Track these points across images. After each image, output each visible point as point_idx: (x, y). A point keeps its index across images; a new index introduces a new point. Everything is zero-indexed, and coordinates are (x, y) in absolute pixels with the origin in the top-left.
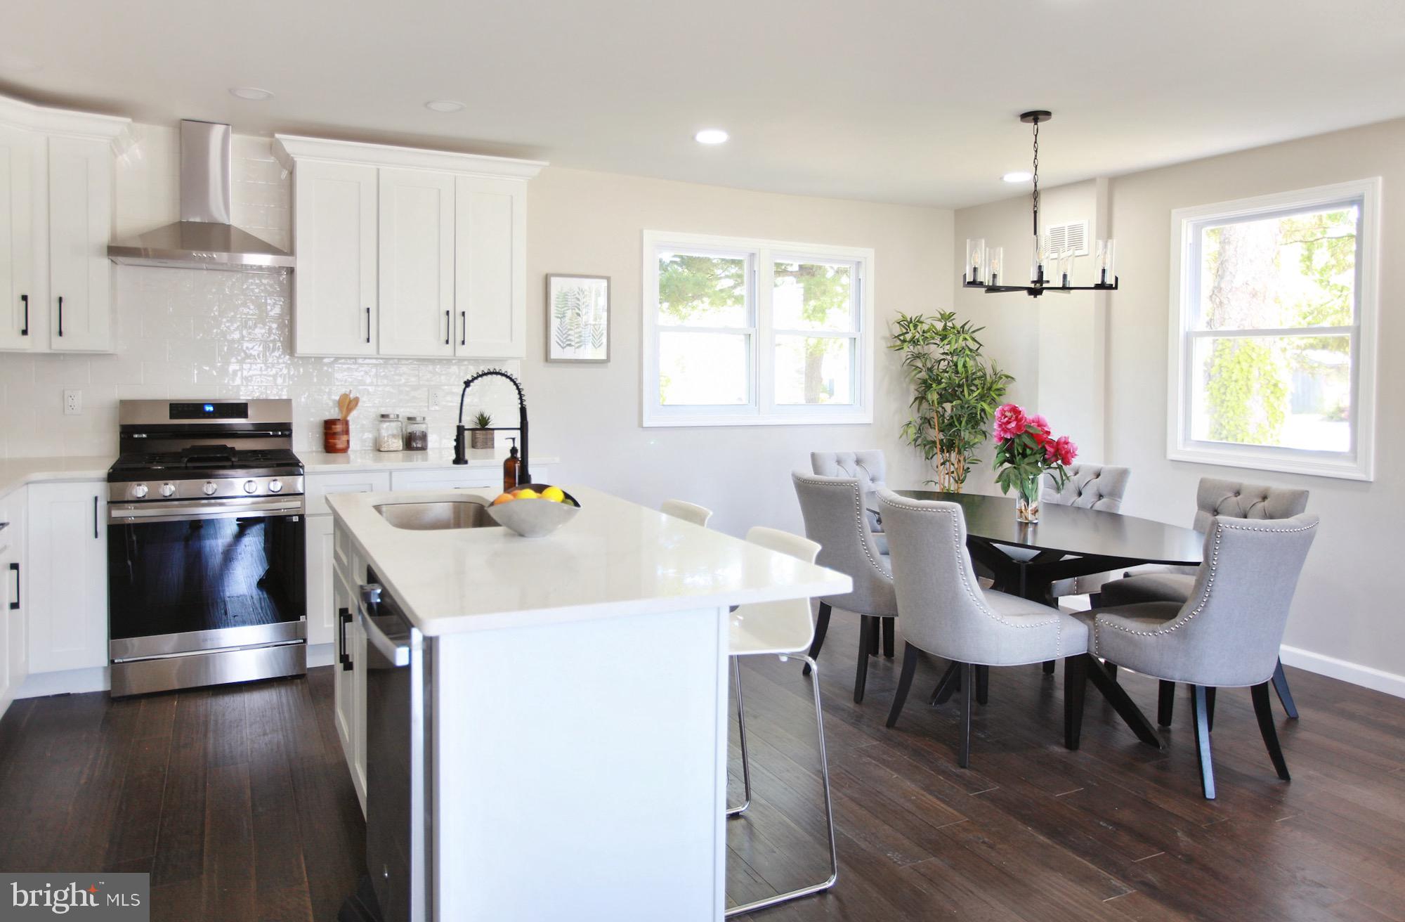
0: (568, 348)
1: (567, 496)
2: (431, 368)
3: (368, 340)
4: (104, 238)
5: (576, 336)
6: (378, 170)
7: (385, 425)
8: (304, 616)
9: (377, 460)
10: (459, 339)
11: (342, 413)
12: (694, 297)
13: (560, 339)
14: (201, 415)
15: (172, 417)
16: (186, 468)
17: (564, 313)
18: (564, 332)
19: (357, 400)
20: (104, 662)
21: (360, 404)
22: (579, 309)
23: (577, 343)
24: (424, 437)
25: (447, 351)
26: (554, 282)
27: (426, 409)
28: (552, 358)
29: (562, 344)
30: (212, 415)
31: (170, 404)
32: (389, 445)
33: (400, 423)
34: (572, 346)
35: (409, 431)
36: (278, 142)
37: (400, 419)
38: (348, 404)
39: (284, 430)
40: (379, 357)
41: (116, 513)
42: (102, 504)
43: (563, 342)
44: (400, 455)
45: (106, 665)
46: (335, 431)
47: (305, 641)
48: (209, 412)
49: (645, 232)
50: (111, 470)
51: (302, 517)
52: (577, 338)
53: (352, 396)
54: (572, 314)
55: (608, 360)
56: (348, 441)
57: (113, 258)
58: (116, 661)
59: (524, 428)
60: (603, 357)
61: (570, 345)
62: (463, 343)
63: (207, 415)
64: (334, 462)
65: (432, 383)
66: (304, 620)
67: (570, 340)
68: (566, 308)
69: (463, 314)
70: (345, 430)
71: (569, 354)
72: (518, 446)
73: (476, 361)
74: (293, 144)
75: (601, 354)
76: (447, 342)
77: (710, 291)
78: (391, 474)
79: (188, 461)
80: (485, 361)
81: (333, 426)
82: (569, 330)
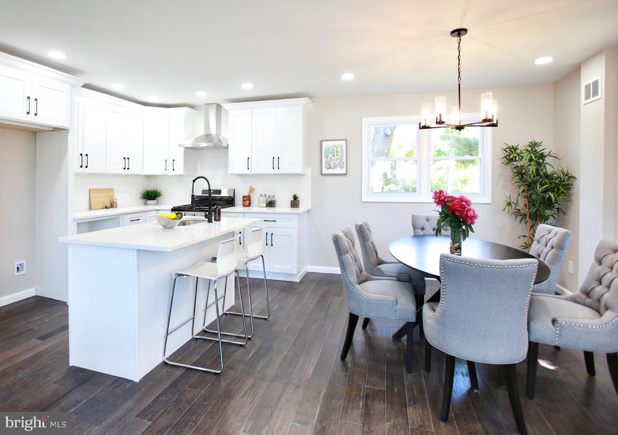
0: (330, 169)
3: (249, 169)
5: (333, 164)
6: (252, 110)
15: (202, 194)
17: (328, 155)
18: (328, 163)
22: (334, 153)
23: (333, 167)
24: (274, 203)
25: (273, 172)
26: (324, 143)
28: (323, 173)
29: (327, 168)
31: (203, 190)
33: (265, 197)
35: (269, 200)
43: (327, 167)
49: (362, 119)
52: (333, 165)
54: (331, 155)
60: (345, 172)
61: (330, 168)
62: (279, 168)
67: (330, 166)
68: (329, 153)
71: (330, 171)
75: (343, 171)
76: (274, 168)
82: (330, 162)
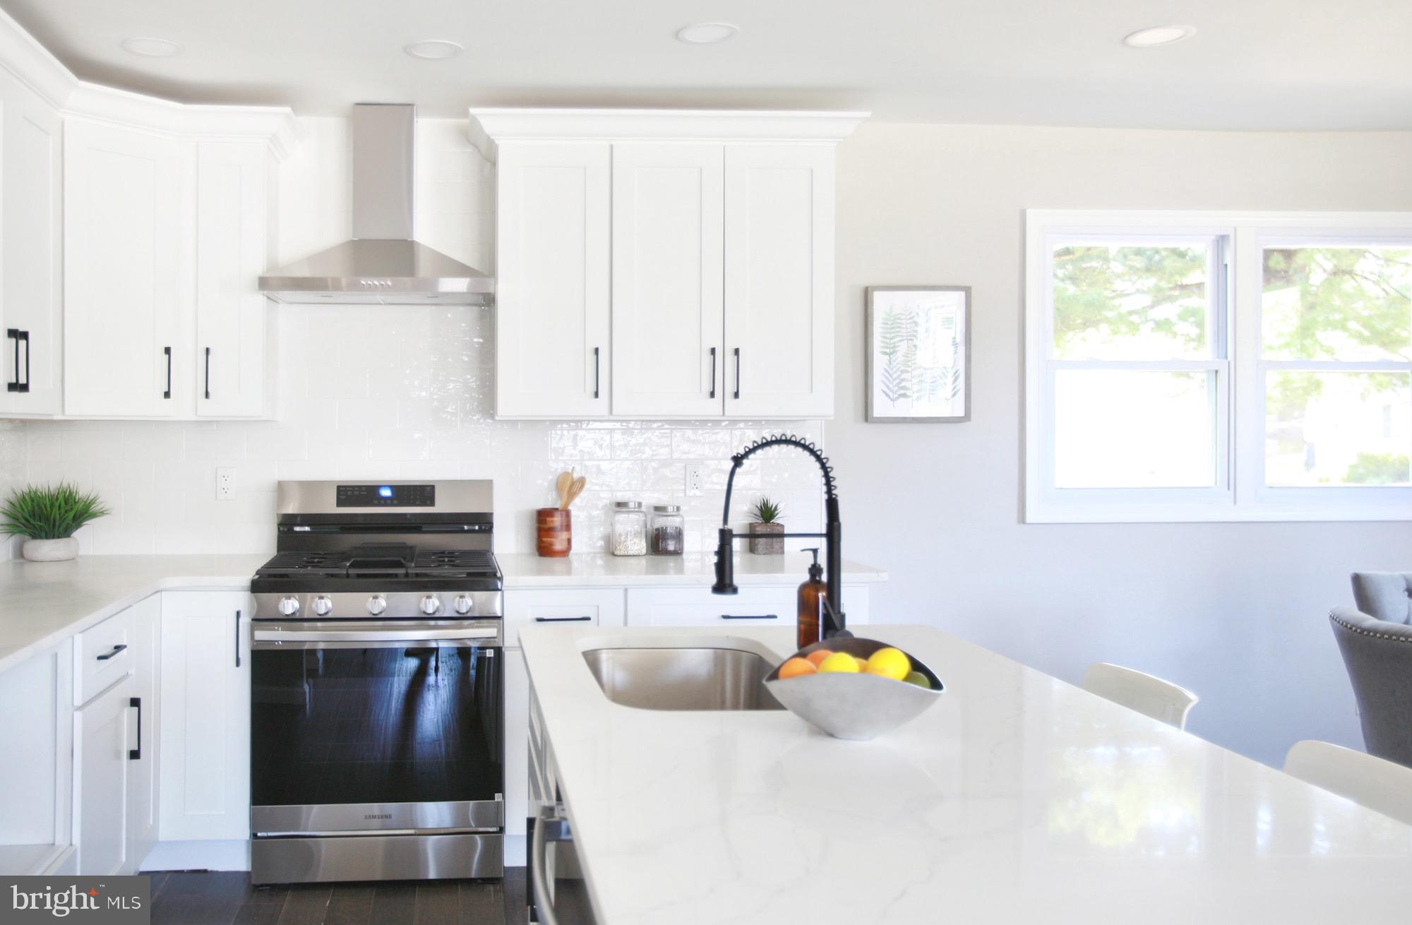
0: (902, 399)
1: (916, 666)
2: (689, 433)
3: (596, 395)
4: (259, 268)
5: (916, 381)
6: (612, 146)
7: (621, 517)
8: (501, 794)
9: (610, 569)
10: (730, 389)
11: (561, 499)
12: (1086, 324)
13: (888, 387)
14: (376, 502)
15: (340, 503)
16: (348, 576)
17: (894, 347)
18: (895, 376)
19: (582, 481)
20: (246, 834)
21: (587, 486)
22: (918, 340)
23: (917, 391)
24: (679, 535)
25: (712, 408)
26: (879, 299)
27: (682, 495)
28: (875, 416)
29: (892, 395)
30: (389, 502)
31: (339, 487)
32: (626, 547)
33: (641, 515)
34: (909, 397)
35: (657, 526)
36: (474, 120)
37: (643, 509)
38: (570, 486)
39: (483, 523)
40: (611, 418)
41: (261, 635)
42: (245, 620)
43: (892, 391)
44: (643, 561)
45: (248, 838)
46: (550, 525)
47: (502, 830)
48: (386, 498)
50: (257, 577)
51: (499, 651)
52: (917, 384)
53: (576, 476)
54: (910, 346)
55: (967, 417)
56: (569, 541)
57: (271, 294)
58: (259, 834)
59: (833, 533)
60: (961, 412)
61: (904, 396)
62: (736, 395)
63: (382, 502)
64: (550, 572)
65: (692, 456)
66: (501, 800)
67: (903, 388)
68: (899, 339)
69: (737, 352)
70: (565, 524)
71: (904, 408)
72: (823, 561)
73: (756, 422)
74: (493, 121)
75: (954, 409)
76: (712, 394)
77: (1109, 314)
78: (626, 590)
79: (352, 566)
80: (769, 422)
81: (548, 519)
82: (903, 372)
